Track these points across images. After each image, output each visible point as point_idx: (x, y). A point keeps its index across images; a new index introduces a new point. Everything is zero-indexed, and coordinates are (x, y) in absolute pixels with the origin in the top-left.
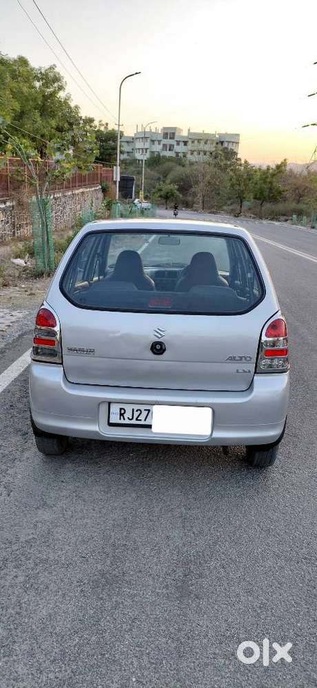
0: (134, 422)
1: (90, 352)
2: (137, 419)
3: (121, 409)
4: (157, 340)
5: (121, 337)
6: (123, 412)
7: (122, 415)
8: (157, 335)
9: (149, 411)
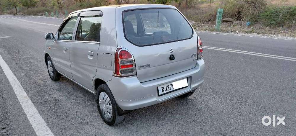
0: (167, 91)
1: (148, 66)
2: (168, 90)
3: (162, 87)
4: (171, 54)
5: (159, 56)
6: (163, 88)
7: (163, 90)
8: (171, 52)
9: (171, 85)
